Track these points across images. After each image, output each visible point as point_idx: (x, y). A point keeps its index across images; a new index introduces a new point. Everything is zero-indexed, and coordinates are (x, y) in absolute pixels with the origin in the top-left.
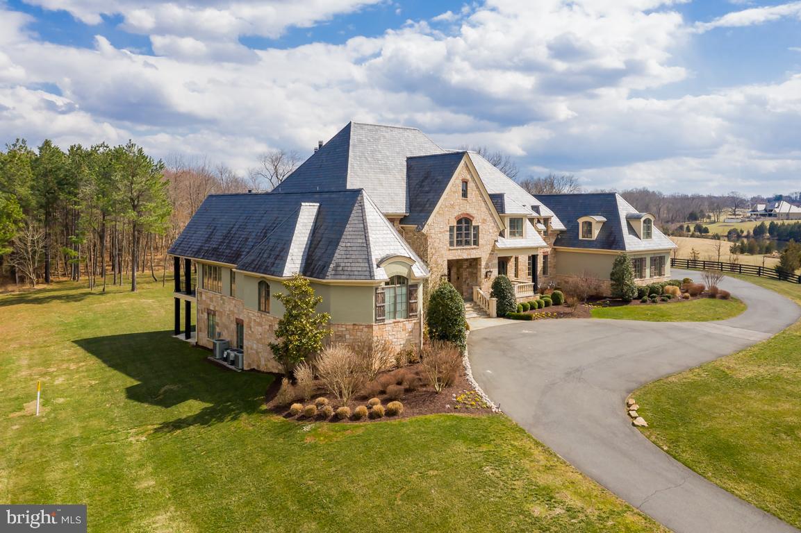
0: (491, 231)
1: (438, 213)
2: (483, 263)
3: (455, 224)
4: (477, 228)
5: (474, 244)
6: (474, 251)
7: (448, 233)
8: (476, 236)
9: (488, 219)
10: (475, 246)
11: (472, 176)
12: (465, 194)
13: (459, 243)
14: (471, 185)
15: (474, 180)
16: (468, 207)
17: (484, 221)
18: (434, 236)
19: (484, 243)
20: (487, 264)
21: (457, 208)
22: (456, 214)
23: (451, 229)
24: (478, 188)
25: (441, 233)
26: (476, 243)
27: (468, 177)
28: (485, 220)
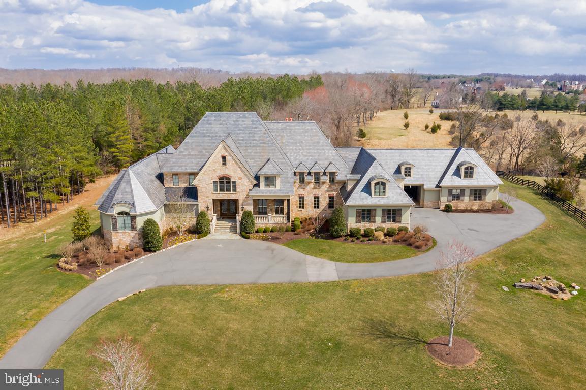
0: (246, 184)
1: (203, 174)
2: (240, 203)
3: (218, 180)
4: (234, 183)
5: (233, 191)
6: (233, 195)
7: (213, 185)
8: (235, 187)
9: (243, 177)
10: (234, 193)
11: (229, 154)
12: (224, 163)
13: (221, 190)
14: (228, 158)
15: (230, 155)
16: (227, 171)
17: (240, 179)
18: (201, 186)
19: (241, 191)
20: (243, 203)
21: (218, 171)
22: (217, 175)
23: (215, 182)
24: (234, 160)
25: (206, 184)
26: (235, 190)
27: (226, 154)
28: (242, 178)
